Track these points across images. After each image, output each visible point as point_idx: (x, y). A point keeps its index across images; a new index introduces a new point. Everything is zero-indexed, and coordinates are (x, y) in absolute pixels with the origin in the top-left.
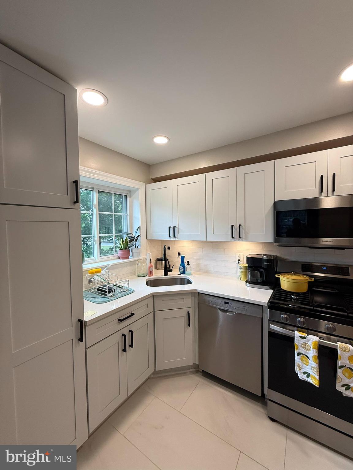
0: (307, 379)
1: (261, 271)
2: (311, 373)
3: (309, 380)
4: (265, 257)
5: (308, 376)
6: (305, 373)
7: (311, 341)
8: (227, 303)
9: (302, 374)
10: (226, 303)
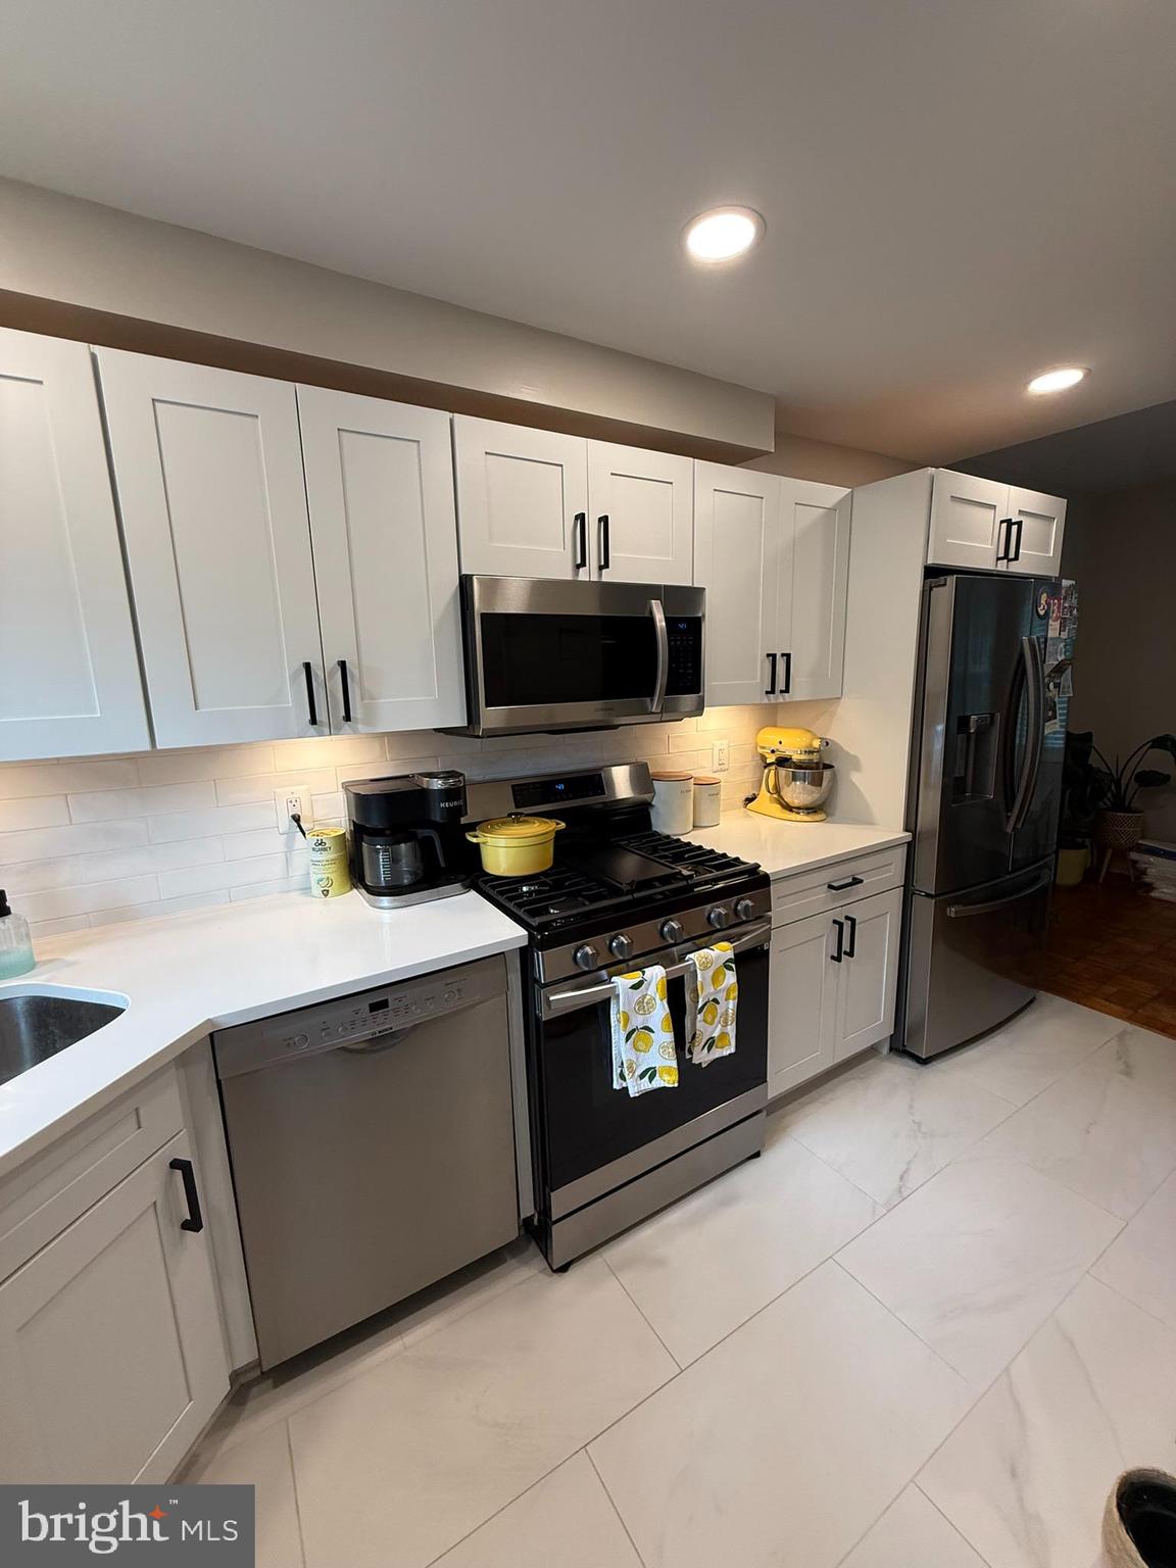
0: (650, 1086)
1: (424, 837)
2: (657, 1063)
3: (658, 1083)
4: (437, 784)
5: (651, 1079)
6: (642, 1076)
7: (653, 984)
8: (383, 1004)
9: (639, 1082)
10: (374, 1007)
